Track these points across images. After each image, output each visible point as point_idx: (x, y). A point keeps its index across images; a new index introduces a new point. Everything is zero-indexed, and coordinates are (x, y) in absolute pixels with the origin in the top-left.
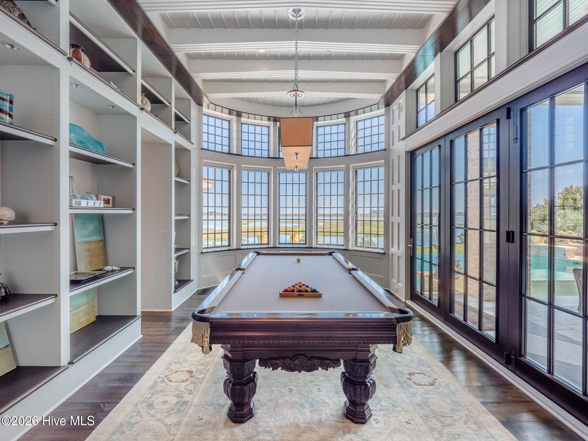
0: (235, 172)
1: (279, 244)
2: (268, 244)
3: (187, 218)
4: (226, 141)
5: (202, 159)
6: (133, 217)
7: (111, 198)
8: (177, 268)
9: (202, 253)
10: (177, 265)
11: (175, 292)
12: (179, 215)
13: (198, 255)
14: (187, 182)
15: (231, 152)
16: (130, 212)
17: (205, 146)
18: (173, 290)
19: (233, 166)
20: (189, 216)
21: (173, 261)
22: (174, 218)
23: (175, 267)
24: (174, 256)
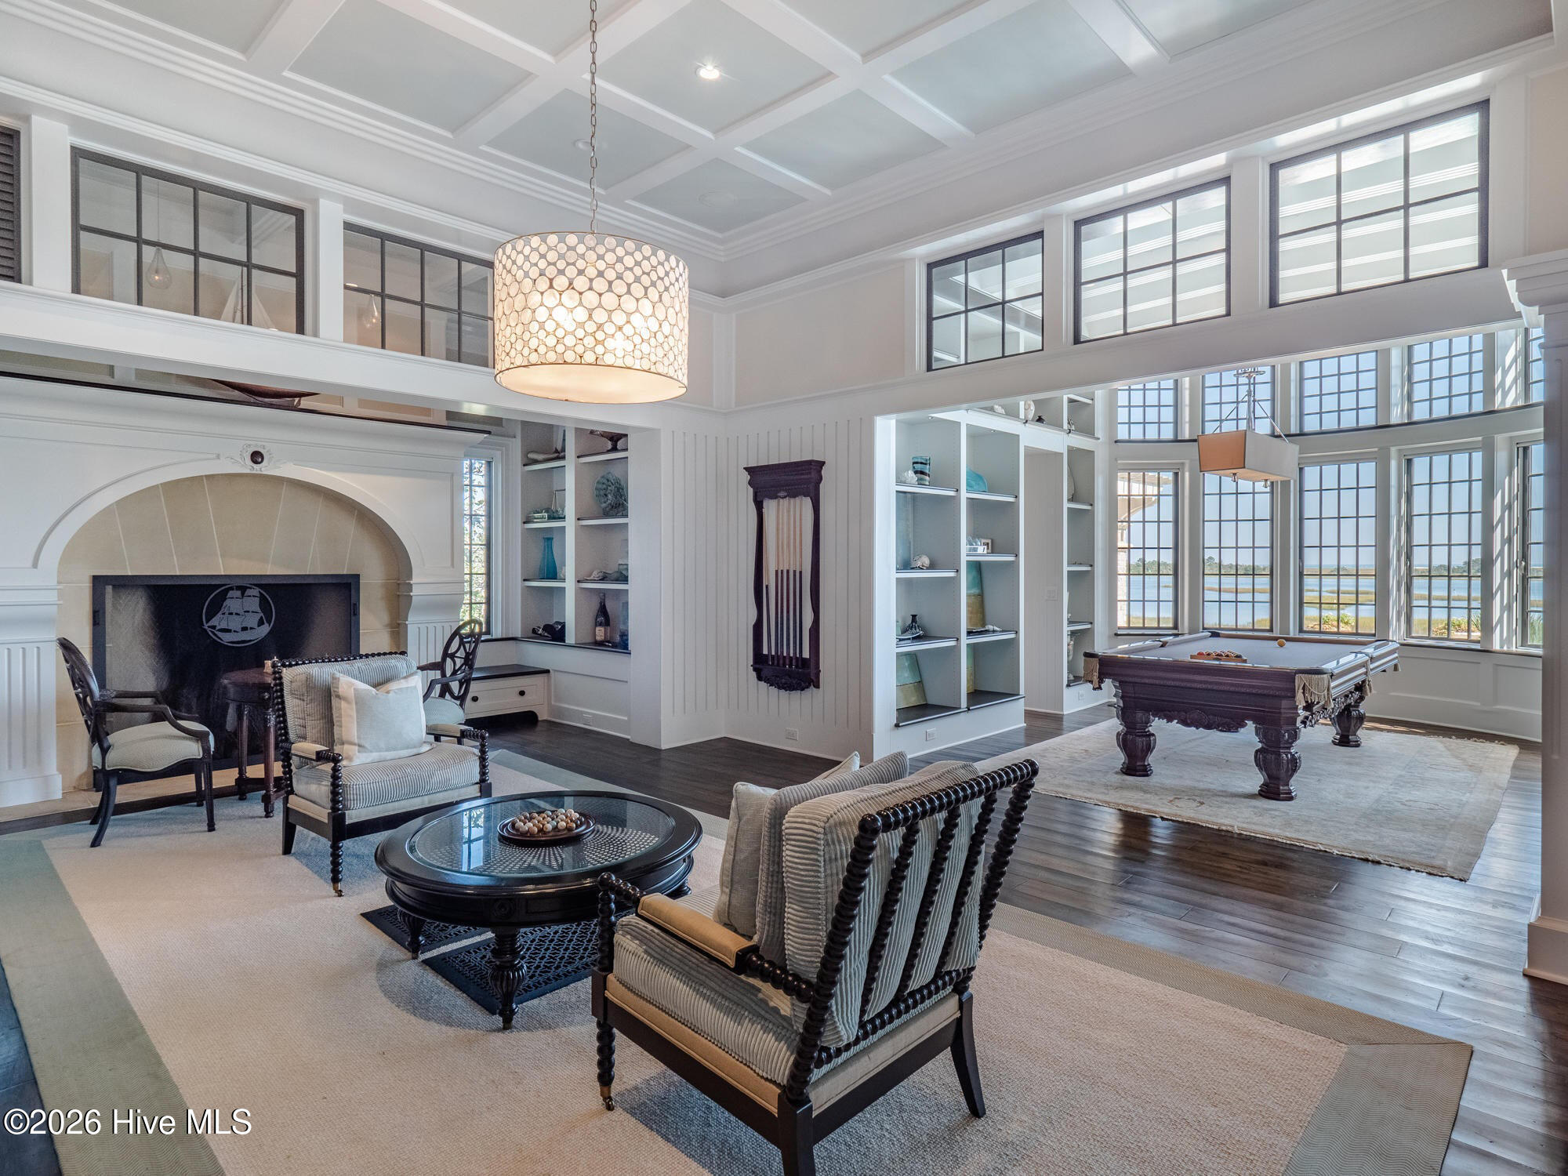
0: (1187, 475)
1: (1301, 631)
2: (1271, 630)
3: (1089, 568)
4: (1168, 414)
5: (1116, 460)
6: (1013, 567)
7: (989, 541)
8: (1071, 653)
9: (1116, 635)
10: (1071, 647)
11: (1068, 686)
12: (1075, 564)
13: (1109, 637)
14: (1089, 508)
15: (1179, 438)
16: (1011, 558)
17: (1122, 433)
18: (1065, 682)
19: (1183, 464)
20: (1091, 566)
21: (1066, 639)
22: (1066, 568)
23: (1068, 649)
24: (1066, 629)
